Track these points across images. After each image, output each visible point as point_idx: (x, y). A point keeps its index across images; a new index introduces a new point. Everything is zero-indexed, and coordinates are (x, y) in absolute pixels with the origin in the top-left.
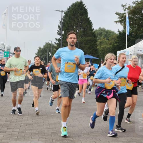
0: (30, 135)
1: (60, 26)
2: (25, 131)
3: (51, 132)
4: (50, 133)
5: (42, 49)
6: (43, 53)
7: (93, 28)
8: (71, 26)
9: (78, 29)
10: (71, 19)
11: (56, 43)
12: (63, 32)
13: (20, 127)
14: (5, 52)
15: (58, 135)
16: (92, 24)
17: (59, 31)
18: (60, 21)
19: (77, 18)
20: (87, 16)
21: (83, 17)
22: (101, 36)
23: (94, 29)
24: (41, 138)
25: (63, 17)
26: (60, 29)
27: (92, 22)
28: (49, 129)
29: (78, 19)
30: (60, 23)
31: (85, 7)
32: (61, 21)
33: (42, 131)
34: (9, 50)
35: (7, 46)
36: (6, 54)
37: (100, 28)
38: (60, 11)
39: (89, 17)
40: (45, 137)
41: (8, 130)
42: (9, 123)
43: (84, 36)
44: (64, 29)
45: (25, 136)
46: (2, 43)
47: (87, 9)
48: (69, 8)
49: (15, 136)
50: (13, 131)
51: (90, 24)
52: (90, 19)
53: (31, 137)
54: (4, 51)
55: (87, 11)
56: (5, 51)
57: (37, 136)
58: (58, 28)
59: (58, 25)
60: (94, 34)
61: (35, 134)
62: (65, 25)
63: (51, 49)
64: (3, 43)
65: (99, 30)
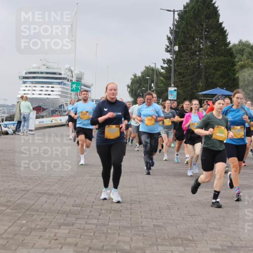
0: (117, 230)
1: (171, 36)
2: (107, 223)
3: (154, 225)
4: (152, 227)
5: (139, 77)
6: (141, 84)
7: (228, 41)
8: (190, 37)
9: (201, 43)
10: (189, 25)
11: (163, 68)
12: (176, 48)
13: (100, 215)
14: (73, 83)
15: (166, 230)
16: (227, 33)
17: (168, 47)
18: (170, 28)
19: (200, 22)
20: (218, 21)
21: (210, 22)
22: (243, 56)
23: (229, 43)
24: (136, 235)
25: (176, 21)
26: (171, 43)
27: (226, 31)
28: (151, 220)
29: (202, 25)
30: (171, 33)
31: (215, 3)
32: (172, 28)
33: (137, 223)
34: (81, 79)
35: (76, 72)
36: (74, 86)
37: (241, 41)
38: (170, 11)
39: (220, 21)
40: (143, 234)
41: (78, 221)
42: (79, 209)
43: (212, 55)
44: (177, 42)
45: (107, 231)
46: (67, 66)
47: (217, 8)
48: (185, 5)
49: (90, 231)
50: (86, 223)
51: (223, 33)
52: (223, 25)
53: (119, 234)
54: (71, 81)
55: (218, 11)
56: (74, 81)
57: (129, 231)
58: (167, 41)
59: (167, 36)
60: (230, 51)
61: (126, 228)
62: (180, 36)
63: (155, 77)
64: (70, 67)
65: (239, 45)
